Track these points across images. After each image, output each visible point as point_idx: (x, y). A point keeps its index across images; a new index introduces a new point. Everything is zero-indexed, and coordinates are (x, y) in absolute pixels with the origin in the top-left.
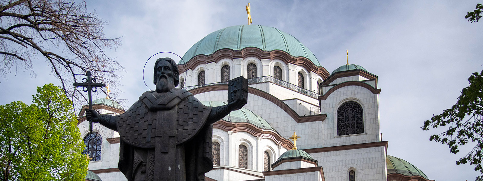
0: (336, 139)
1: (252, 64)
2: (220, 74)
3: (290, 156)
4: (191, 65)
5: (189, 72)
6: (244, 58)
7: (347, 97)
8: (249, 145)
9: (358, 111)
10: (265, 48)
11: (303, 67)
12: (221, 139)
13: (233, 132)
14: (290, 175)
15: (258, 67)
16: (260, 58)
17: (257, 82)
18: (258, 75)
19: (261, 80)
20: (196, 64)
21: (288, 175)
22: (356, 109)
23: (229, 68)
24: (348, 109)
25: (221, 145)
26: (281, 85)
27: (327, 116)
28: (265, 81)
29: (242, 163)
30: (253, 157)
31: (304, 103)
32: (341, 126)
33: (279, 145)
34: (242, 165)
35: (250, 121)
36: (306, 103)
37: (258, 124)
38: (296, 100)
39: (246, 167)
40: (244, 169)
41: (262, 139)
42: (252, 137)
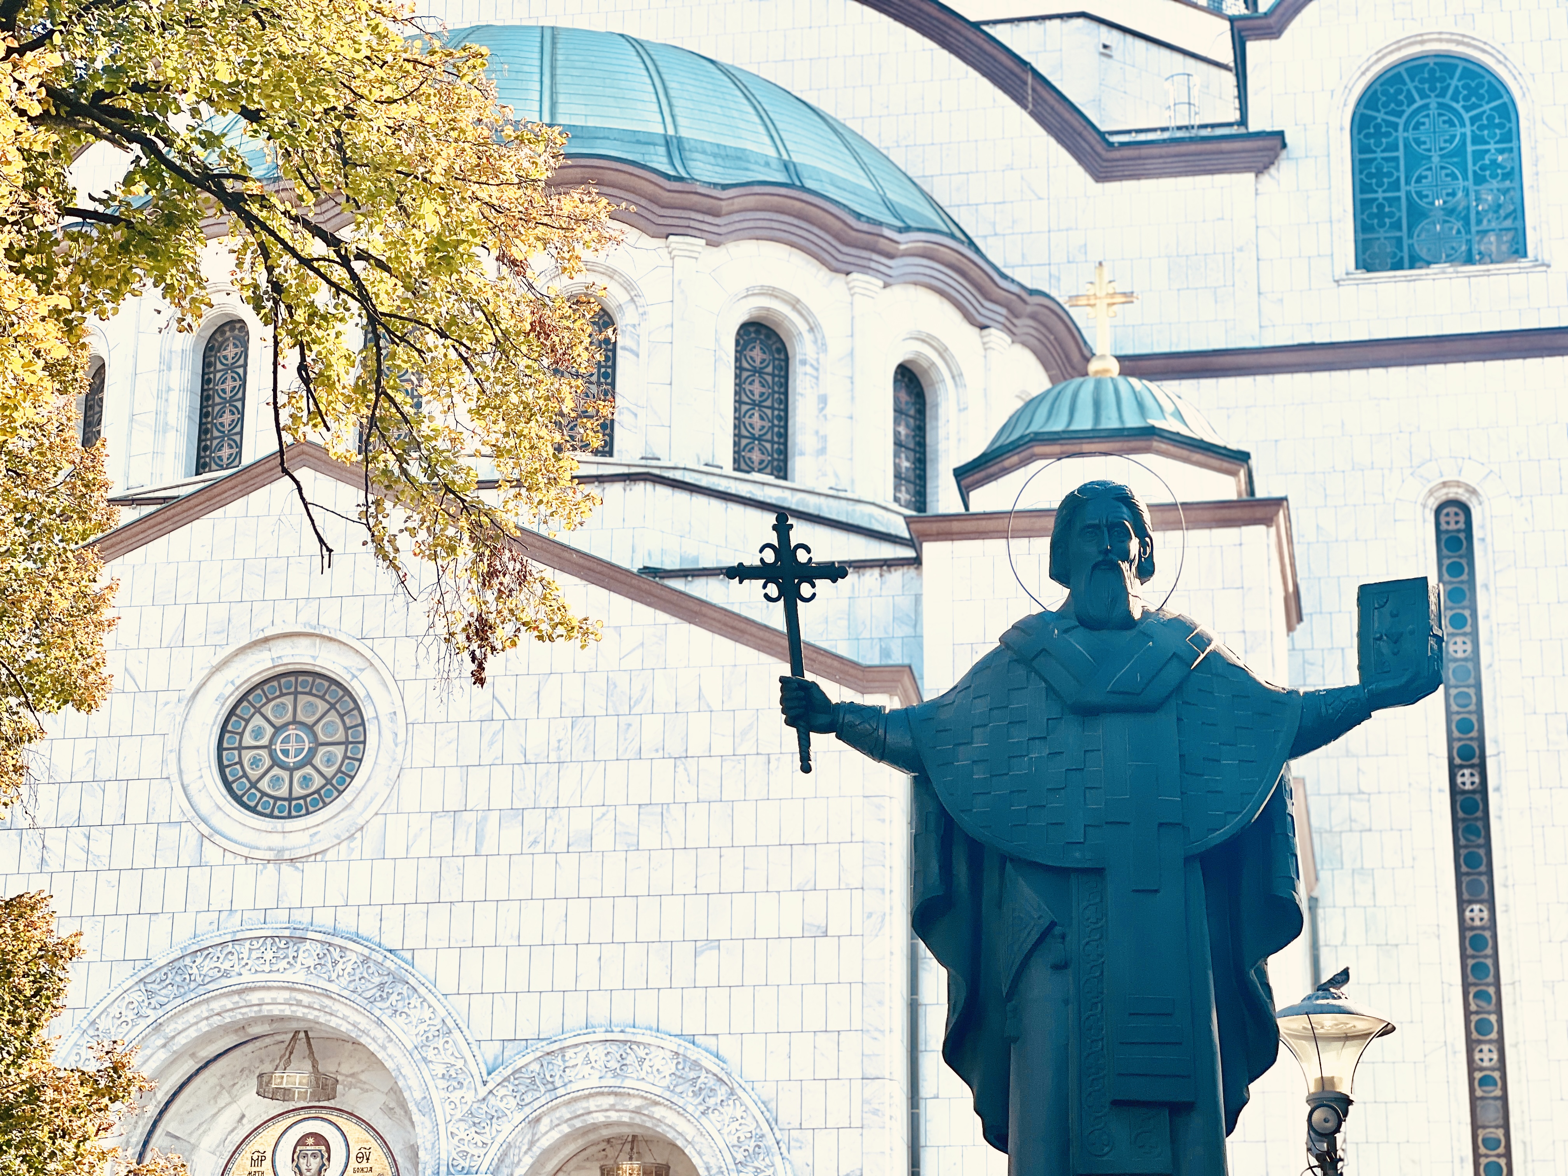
0: (1348, 290)
3: (1084, 422)
7: (1413, 29)
8: (802, 326)
9: (1490, 118)
12: (628, 286)
13: (703, 242)
22: (1474, 106)
24: (1419, 103)
27: (1284, 146)
29: (753, 437)
30: (823, 400)
31: (1129, 38)
32: (1381, 206)
33: (983, 327)
34: (756, 456)
35: (804, 174)
36: (1141, 44)
37: (855, 190)
38: (1080, 22)
39: (781, 470)
40: (771, 479)
41: (886, 286)
42: (824, 273)
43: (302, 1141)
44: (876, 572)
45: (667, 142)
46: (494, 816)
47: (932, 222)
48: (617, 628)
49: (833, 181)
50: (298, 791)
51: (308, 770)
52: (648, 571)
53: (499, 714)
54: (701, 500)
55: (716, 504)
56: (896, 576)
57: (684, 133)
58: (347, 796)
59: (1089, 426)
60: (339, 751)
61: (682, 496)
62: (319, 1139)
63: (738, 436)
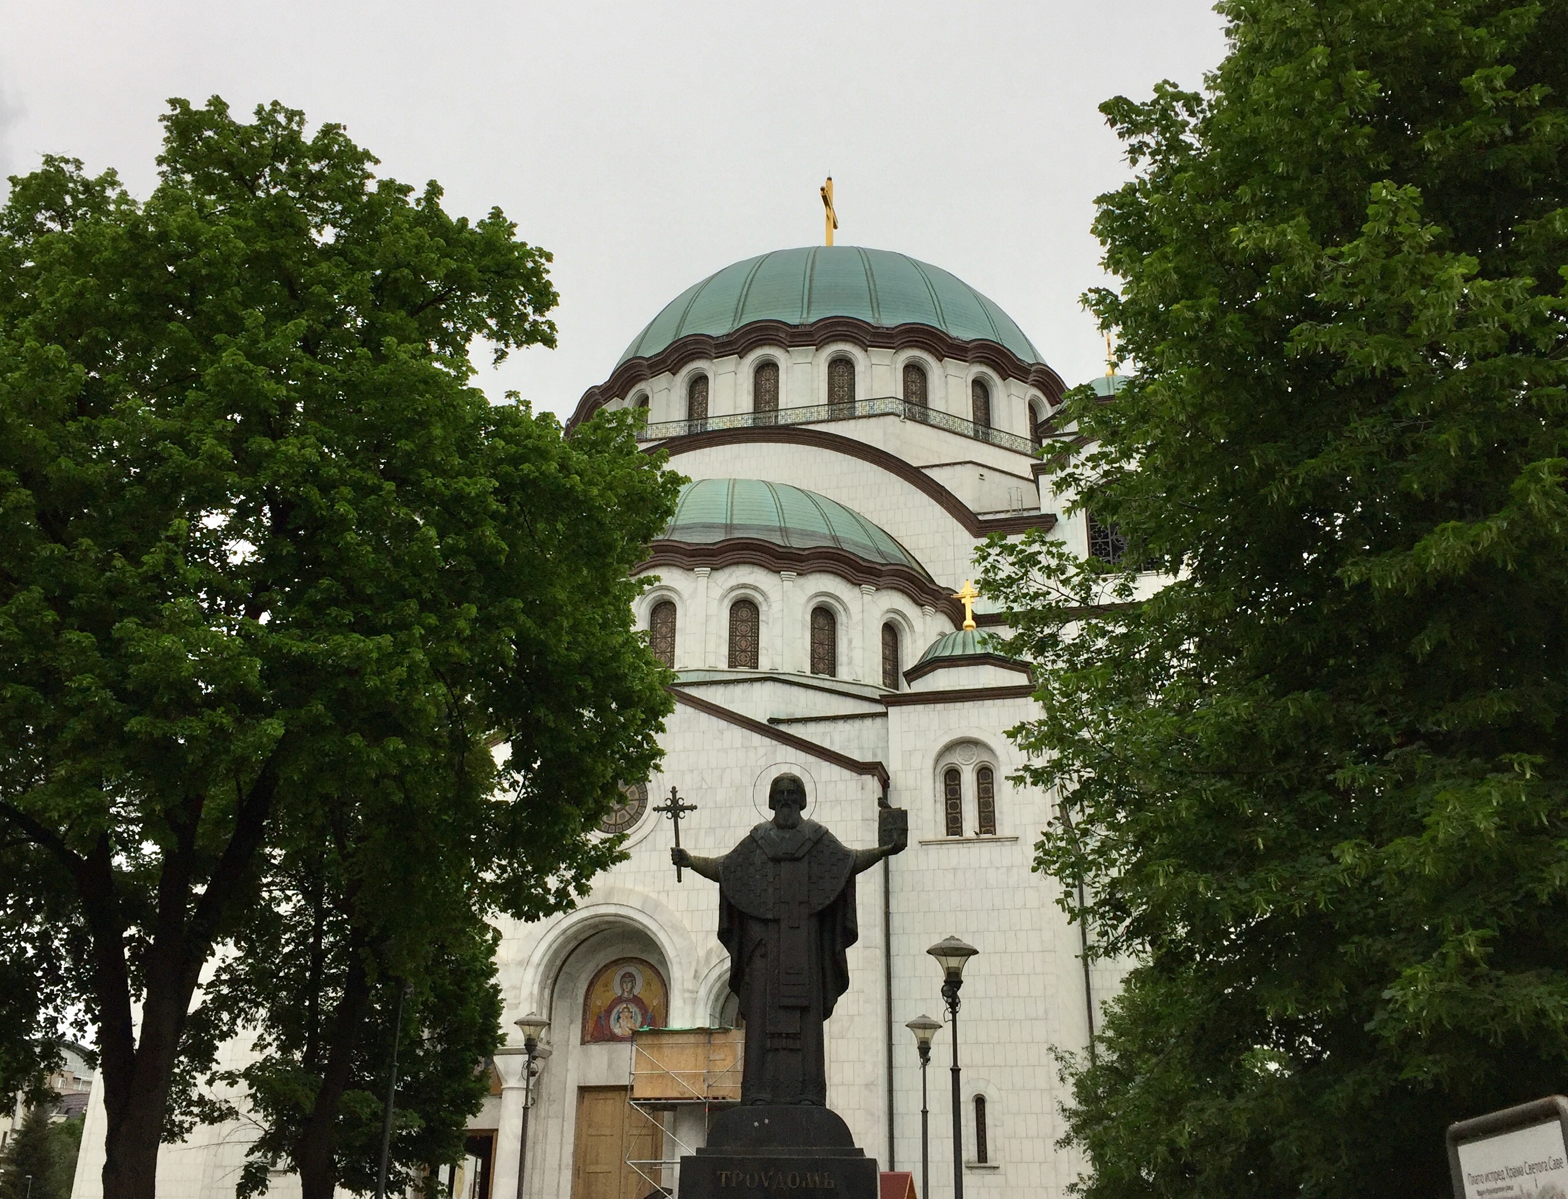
1: (841, 360)
2: (751, 388)
3: (958, 652)
4: (669, 362)
5: (664, 379)
6: (819, 346)
8: (840, 608)
10: (877, 315)
11: (987, 365)
12: (763, 594)
13: (796, 574)
14: (959, 705)
15: (859, 368)
16: (865, 347)
17: (857, 414)
18: (860, 394)
19: (868, 408)
20: (682, 359)
21: (952, 705)
23: (778, 370)
25: (763, 609)
26: (924, 422)
27: (1057, 520)
28: (879, 412)
29: (820, 658)
30: (850, 641)
31: (992, 472)
32: (1100, 546)
33: (922, 605)
34: (821, 666)
35: (841, 540)
36: (997, 474)
37: (865, 547)
38: (970, 465)
39: (833, 674)
40: (827, 677)
41: (877, 590)
42: (849, 586)
43: (624, 976)
44: (870, 720)
45: (781, 529)
46: (703, 832)
47: (900, 559)
48: (755, 748)
49: (856, 544)
50: (619, 821)
51: (623, 812)
52: (772, 720)
53: (704, 786)
54: (795, 690)
55: (802, 690)
56: (879, 721)
57: (788, 525)
58: (639, 823)
59: (960, 653)
60: (636, 803)
61: (787, 687)
62: (631, 975)
63: (813, 657)
